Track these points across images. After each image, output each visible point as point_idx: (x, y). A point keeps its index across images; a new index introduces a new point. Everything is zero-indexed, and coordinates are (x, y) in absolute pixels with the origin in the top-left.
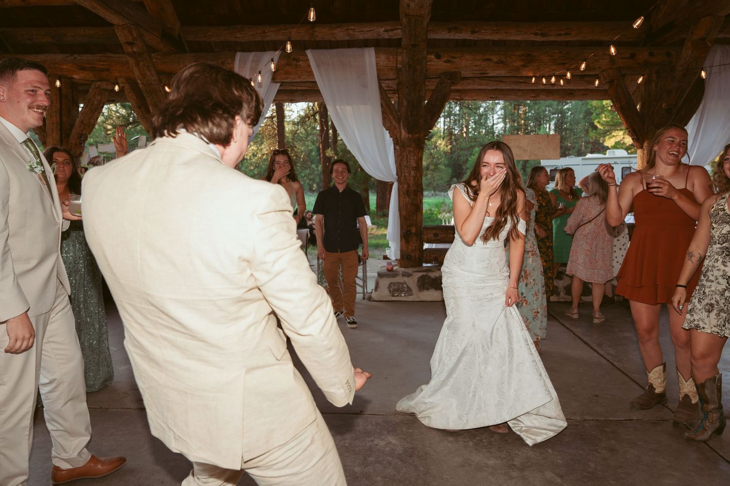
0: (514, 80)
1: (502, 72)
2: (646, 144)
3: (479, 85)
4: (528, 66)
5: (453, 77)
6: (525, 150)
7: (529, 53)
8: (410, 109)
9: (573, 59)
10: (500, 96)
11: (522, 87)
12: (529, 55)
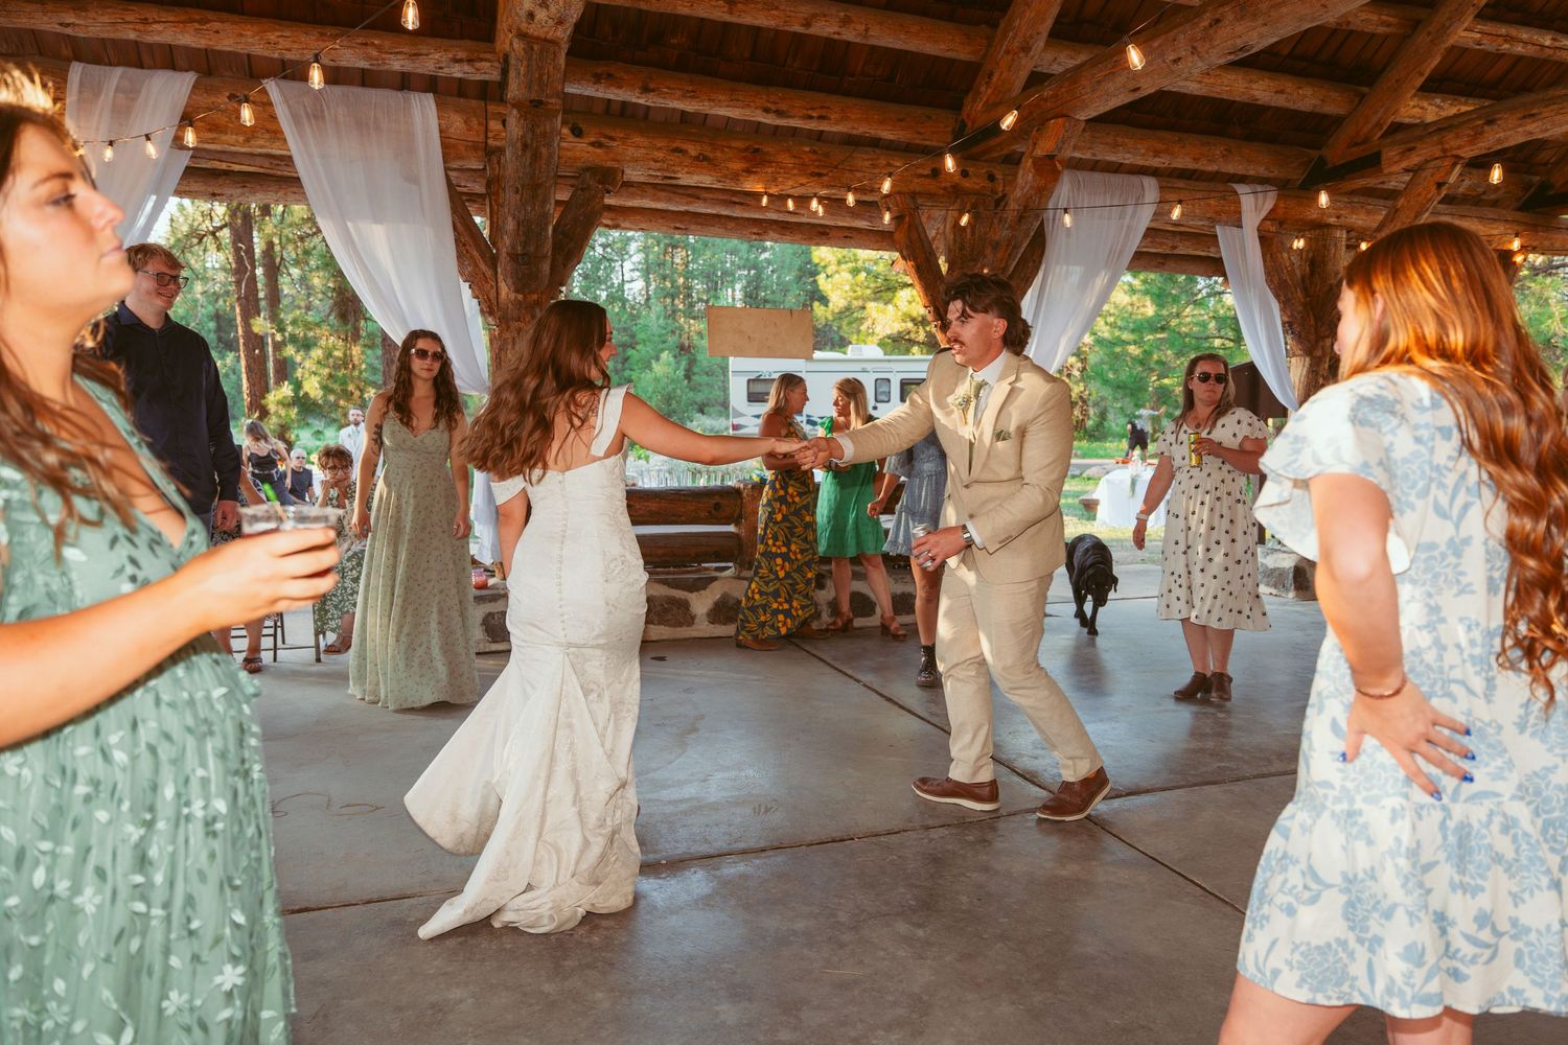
0: (722, 196)
1: (705, 180)
3: (653, 200)
4: (755, 173)
5: (607, 178)
6: (749, 337)
7: (756, 147)
8: (523, 239)
9: (836, 167)
10: (693, 227)
11: (737, 212)
12: (757, 150)
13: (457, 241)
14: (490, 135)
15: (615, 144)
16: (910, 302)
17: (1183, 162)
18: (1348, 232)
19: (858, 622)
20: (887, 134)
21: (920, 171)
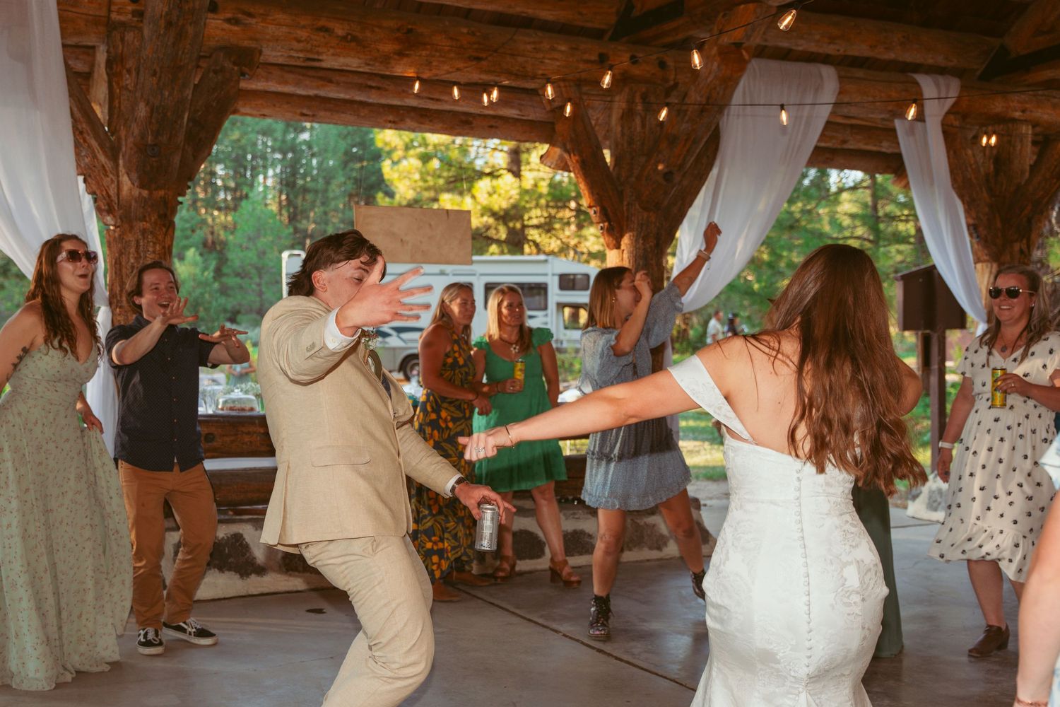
0: (357, 80)
1: (352, 62)
2: (626, 241)
3: (280, 83)
4: (407, 56)
5: (246, 59)
6: (402, 240)
7: (410, 27)
8: (155, 127)
9: (496, 51)
10: (322, 113)
11: (373, 98)
12: (410, 31)
13: (75, 128)
14: (114, 8)
15: (254, 21)
16: (490, 195)
17: (860, 49)
18: (1033, 127)
19: (523, 565)
21: (586, 57)
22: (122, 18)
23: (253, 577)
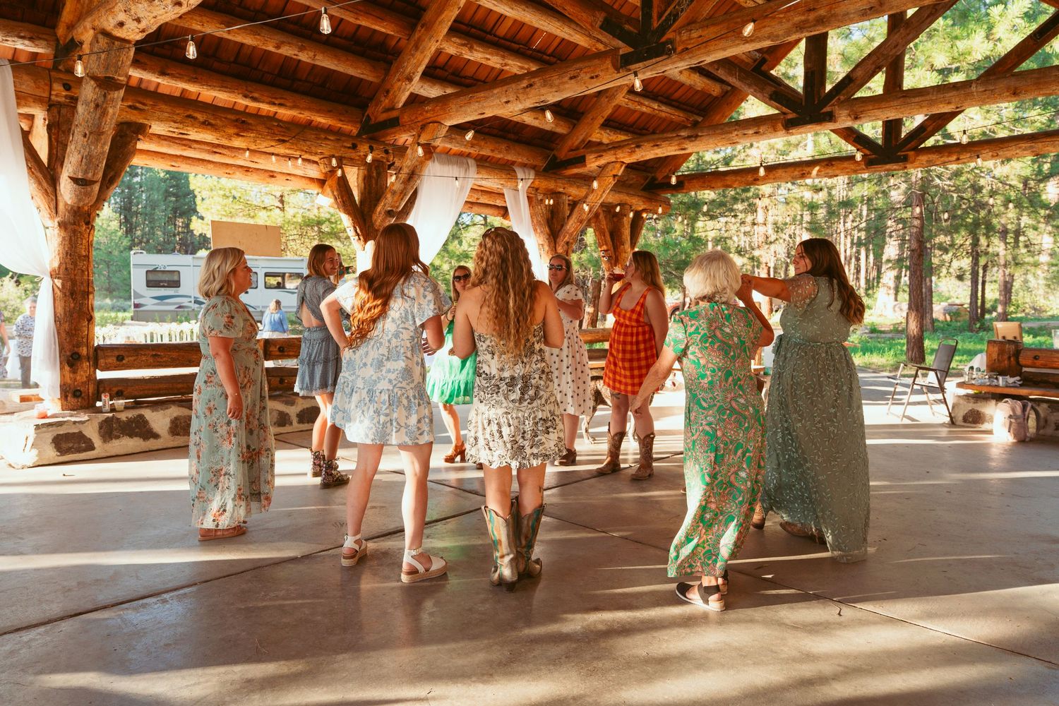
1: (207, 137)
4: (241, 135)
5: (141, 130)
8: (85, 167)
9: (293, 138)
10: (184, 166)
12: (243, 122)
14: (53, 93)
15: (146, 108)
17: (486, 152)
18: (569, 197)
20: (321, 120)
21: (346, 144)
22: (59, 99)
23: (152, 440)
